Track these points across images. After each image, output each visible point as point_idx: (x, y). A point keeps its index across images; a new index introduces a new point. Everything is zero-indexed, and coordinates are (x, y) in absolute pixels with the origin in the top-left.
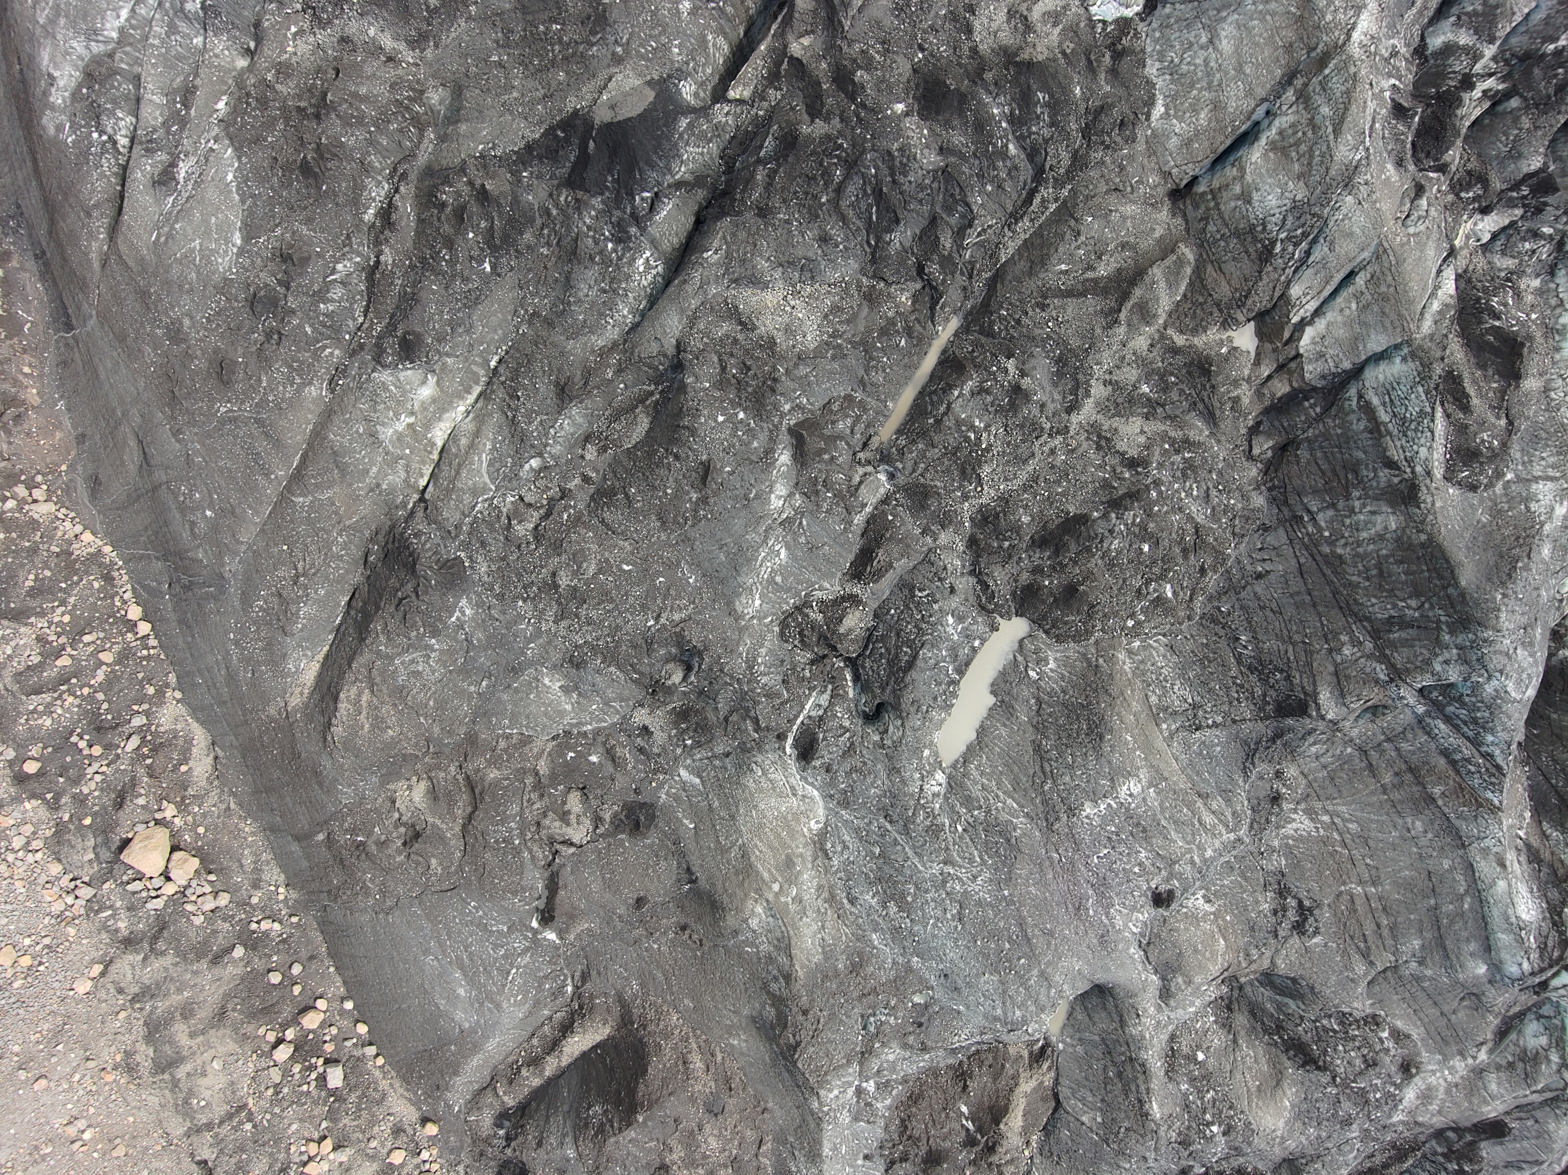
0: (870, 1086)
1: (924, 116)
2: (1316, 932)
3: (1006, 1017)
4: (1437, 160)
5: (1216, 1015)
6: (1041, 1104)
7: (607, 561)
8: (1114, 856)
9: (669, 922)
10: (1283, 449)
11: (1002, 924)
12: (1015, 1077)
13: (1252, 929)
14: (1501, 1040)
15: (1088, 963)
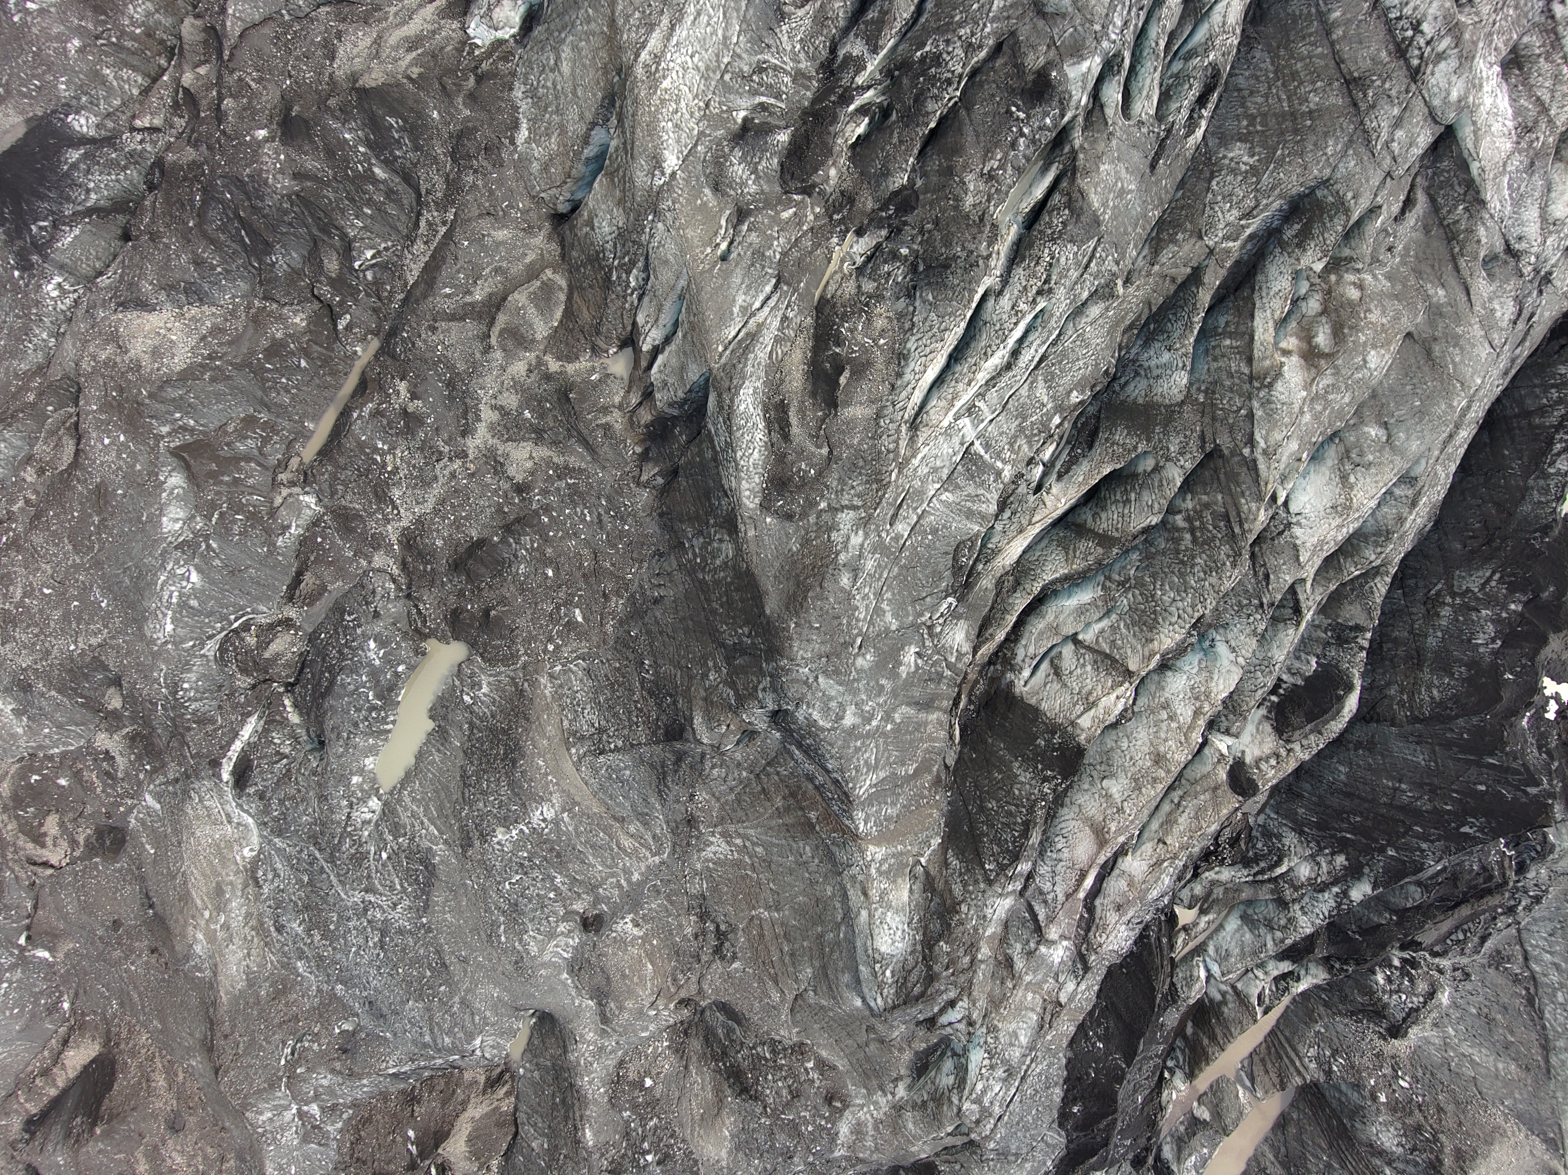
0: (314, 1109)
1: (283, 143)
2: (734, 958)
3: (436, 1044)
4: (803, 181)
5: (671, 1040)
6: (494, 1130)
7: (31, 584)
8: (527, 882)
9: (143, 944)
10: (672, 474)
11: (422, 951)
12: (464, 1104)
13: (677, 953)
14: (919, 1077)
15: (505, 989)
